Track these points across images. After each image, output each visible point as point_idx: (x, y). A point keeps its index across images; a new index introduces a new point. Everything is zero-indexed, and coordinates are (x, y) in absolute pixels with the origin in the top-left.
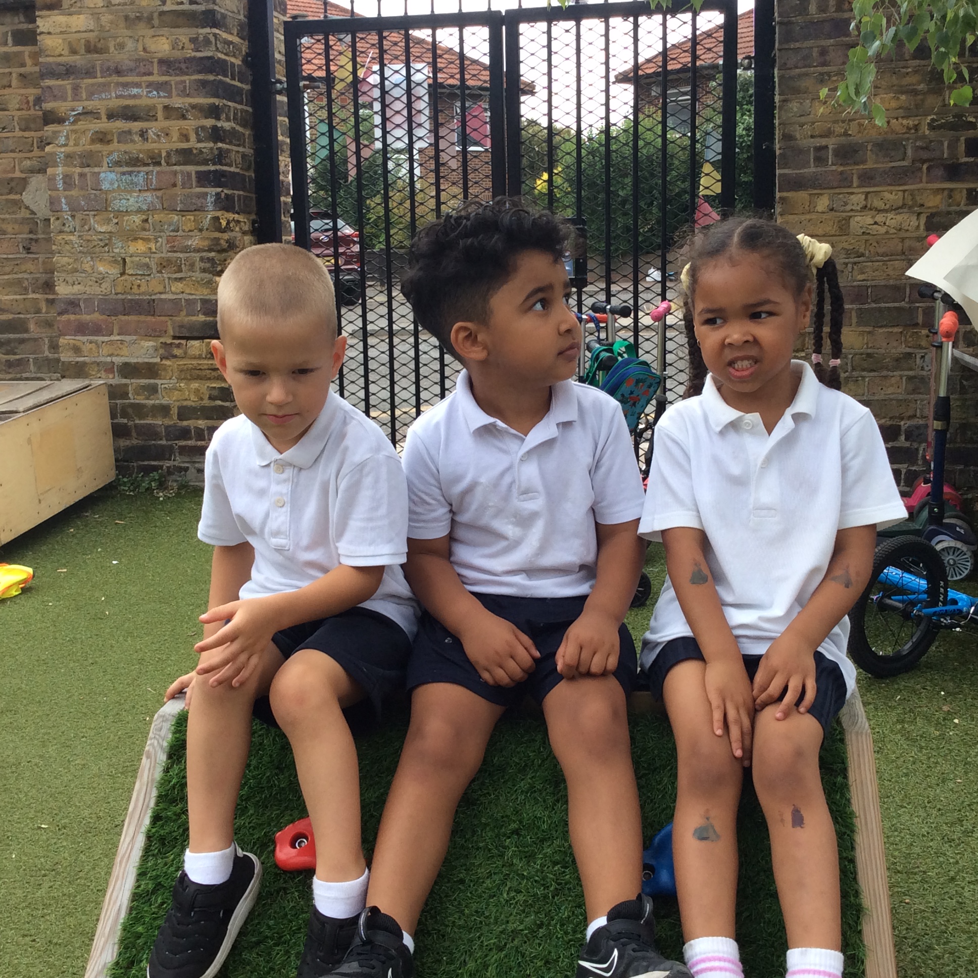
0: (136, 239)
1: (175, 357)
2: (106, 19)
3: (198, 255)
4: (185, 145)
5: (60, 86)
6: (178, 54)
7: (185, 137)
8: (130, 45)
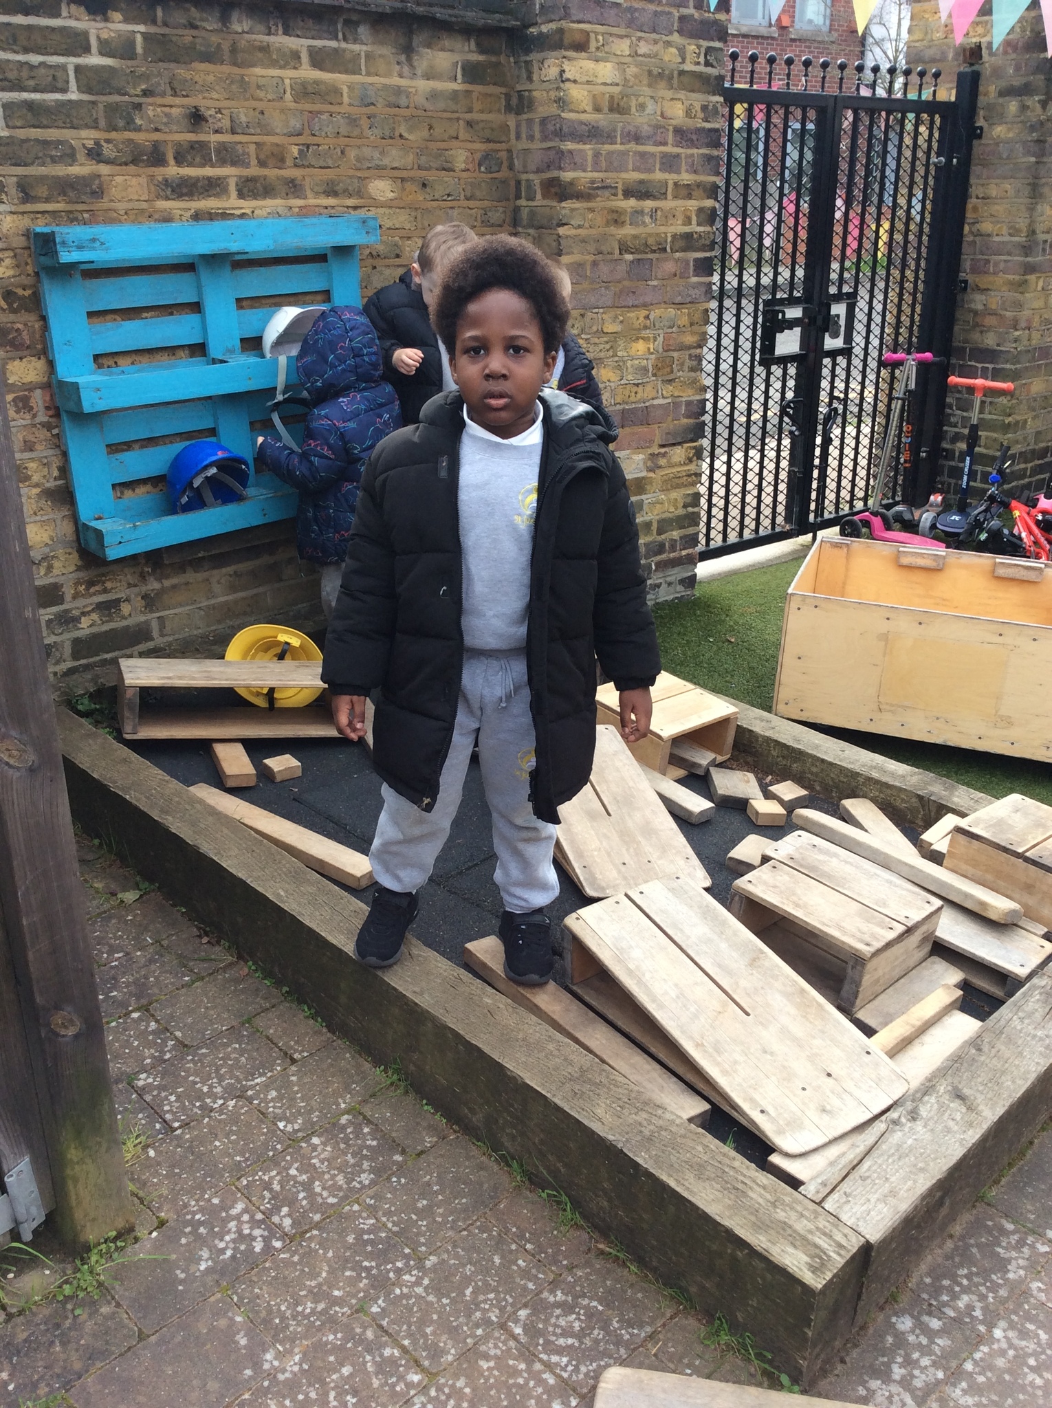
0: (637, 339)
1: (660, 467)
2: (632, 70)
3: (687, 353)
4: (687, 229)
5: (581, 151)
6: (690, 123)
7: (688, 221)
8: (650, 107)
